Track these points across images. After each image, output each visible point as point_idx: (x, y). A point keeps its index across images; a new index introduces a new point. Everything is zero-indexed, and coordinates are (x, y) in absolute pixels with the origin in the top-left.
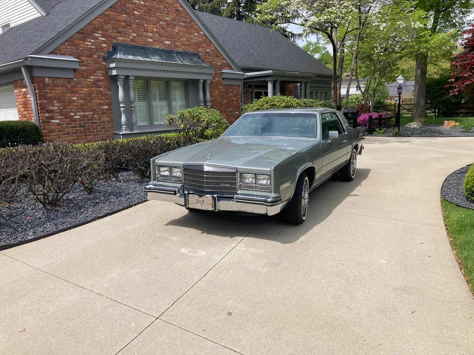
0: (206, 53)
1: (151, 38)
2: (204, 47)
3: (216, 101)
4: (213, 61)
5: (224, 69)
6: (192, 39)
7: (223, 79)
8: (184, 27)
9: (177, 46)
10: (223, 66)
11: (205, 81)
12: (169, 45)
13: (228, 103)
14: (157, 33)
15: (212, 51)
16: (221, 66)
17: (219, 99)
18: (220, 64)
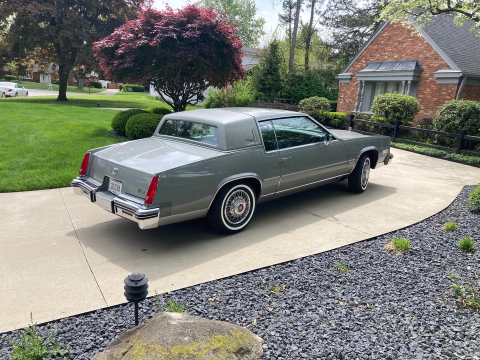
0: (425, 58)
1: (386, 55)
2: (424, 53)
3: (425, 98)
4: (431, 63)
5: (441, 69)
6: (415, 49)
7: (437, 78)
8: (411, 41)
9: (402, 57)
10: (440, 67)
11: (406, 82)
12: (397, 58)
13: (438, 101)
14: (391, 51)
15: (433, 55)
16: (439, 67)
17: (428, 96)
18: (438, 65)
